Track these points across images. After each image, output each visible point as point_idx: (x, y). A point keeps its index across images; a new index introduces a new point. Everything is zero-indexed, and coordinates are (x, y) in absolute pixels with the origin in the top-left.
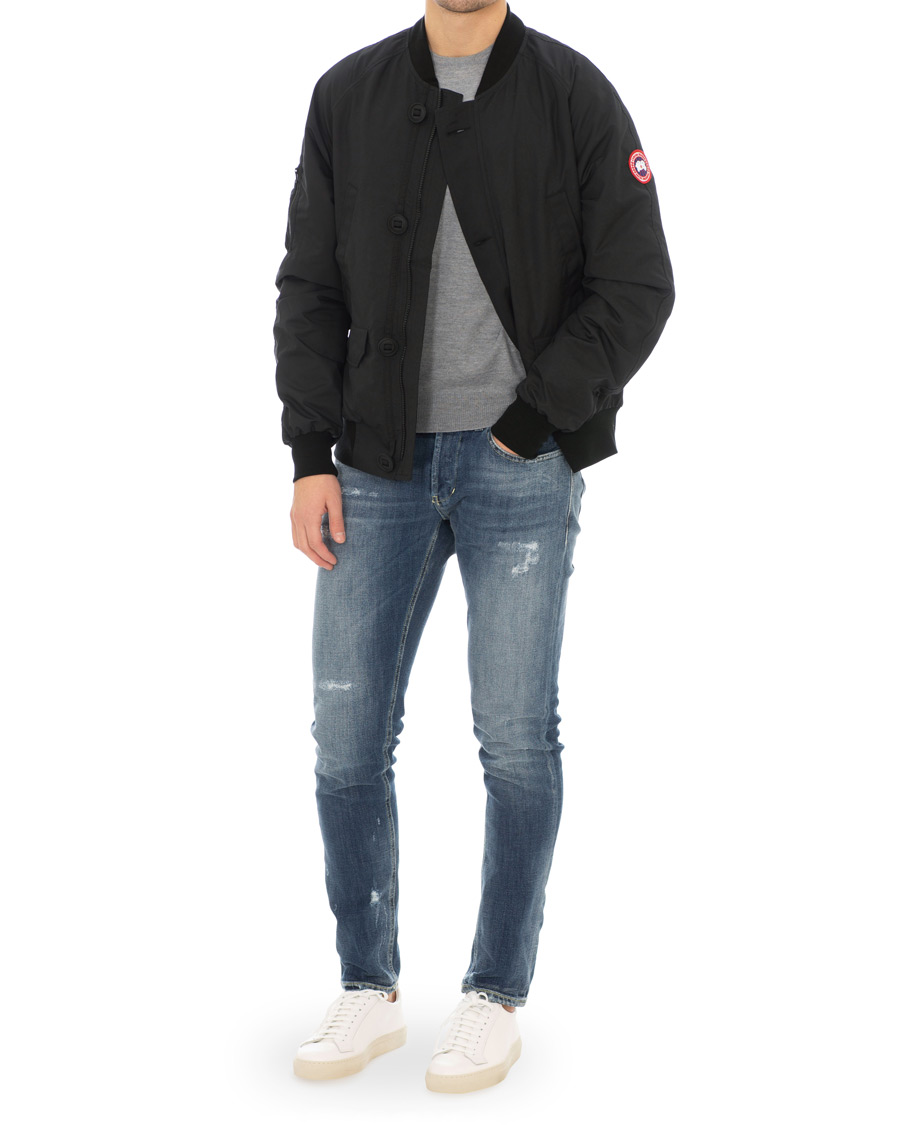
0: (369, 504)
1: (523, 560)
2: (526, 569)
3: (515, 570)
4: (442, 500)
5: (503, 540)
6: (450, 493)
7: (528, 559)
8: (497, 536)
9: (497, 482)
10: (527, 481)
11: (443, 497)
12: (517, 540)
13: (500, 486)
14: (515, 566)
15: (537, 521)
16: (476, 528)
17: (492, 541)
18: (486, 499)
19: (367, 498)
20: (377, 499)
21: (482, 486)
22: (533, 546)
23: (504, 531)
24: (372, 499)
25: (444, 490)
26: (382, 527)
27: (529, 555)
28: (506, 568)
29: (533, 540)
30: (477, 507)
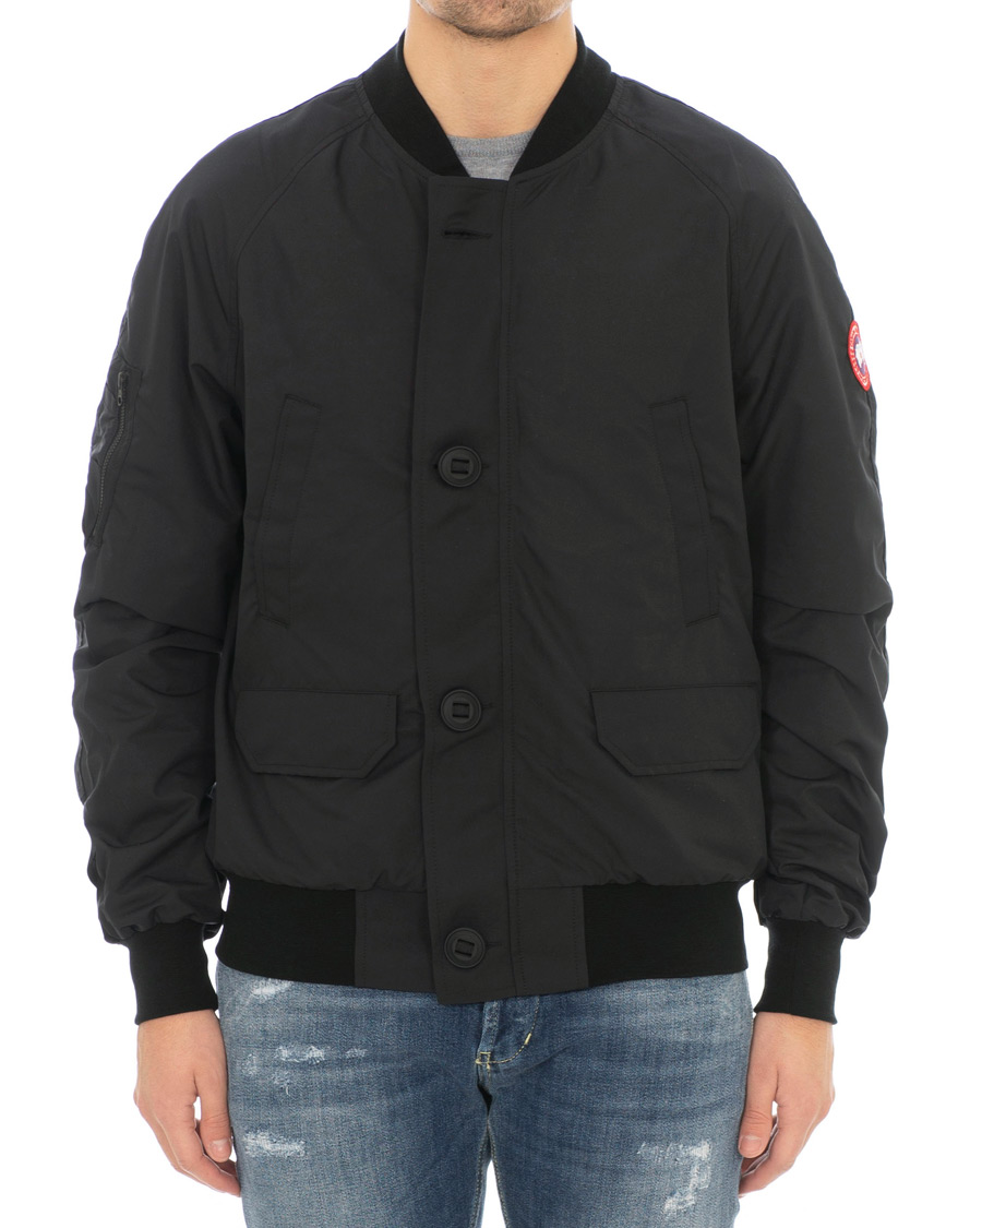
0: (350, 1073)
1: (686, 1181)
2: (690, 1199)
3: (670, 1205)
4: (500, 1062)
5: (651, 1139)
6: (520, 1042)
7: (694, 1181)
8: (638, 1128)
9: (636, 1010)
10: (693, 1010)
11: (503, 1053)
12: (677, 1137)
13: (641, 1017)
14: (672, 1195)
15: (712, 1099)
16: (591, 1112)
17: (626, 1143)
18: (615, 1049)
19: (342, 1063)
20: (366, 1059)
21: (605, 1021)
22: (702, 1151)
23: (652, 1117)
24: (353, 1062)
25: (510, 1038)
26: (393, 1115)
27: (695, 1170)
28: (653, 1199)
29: (704, 1136)
30: (596, 1065)
